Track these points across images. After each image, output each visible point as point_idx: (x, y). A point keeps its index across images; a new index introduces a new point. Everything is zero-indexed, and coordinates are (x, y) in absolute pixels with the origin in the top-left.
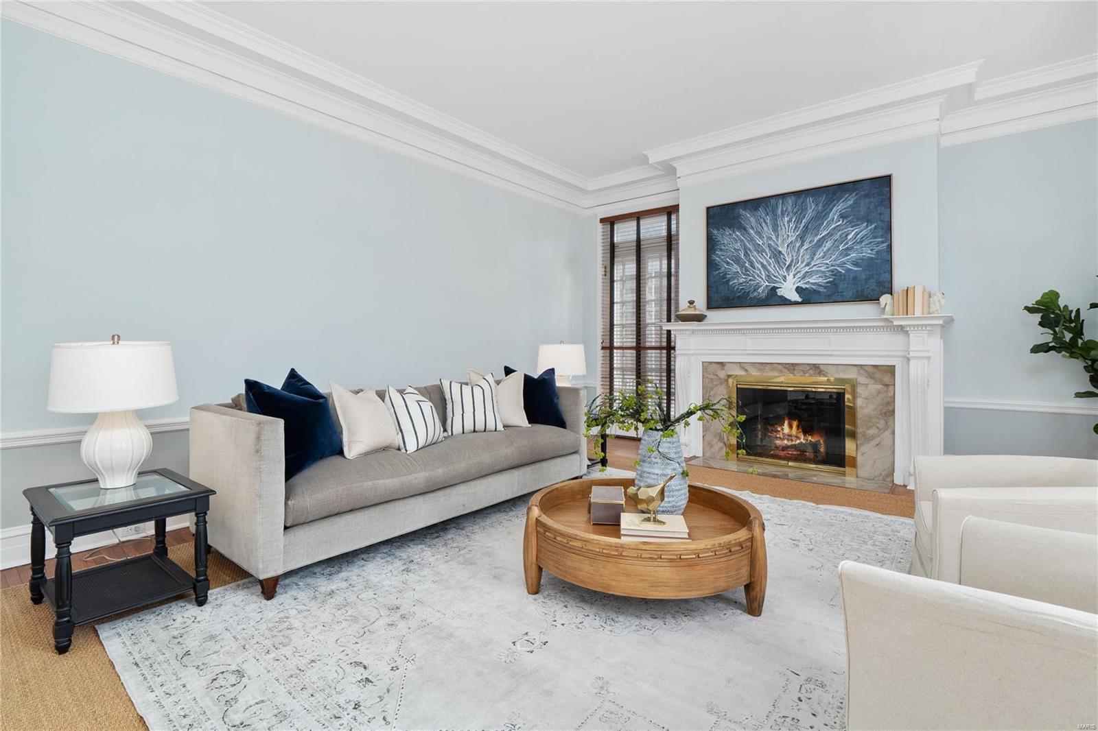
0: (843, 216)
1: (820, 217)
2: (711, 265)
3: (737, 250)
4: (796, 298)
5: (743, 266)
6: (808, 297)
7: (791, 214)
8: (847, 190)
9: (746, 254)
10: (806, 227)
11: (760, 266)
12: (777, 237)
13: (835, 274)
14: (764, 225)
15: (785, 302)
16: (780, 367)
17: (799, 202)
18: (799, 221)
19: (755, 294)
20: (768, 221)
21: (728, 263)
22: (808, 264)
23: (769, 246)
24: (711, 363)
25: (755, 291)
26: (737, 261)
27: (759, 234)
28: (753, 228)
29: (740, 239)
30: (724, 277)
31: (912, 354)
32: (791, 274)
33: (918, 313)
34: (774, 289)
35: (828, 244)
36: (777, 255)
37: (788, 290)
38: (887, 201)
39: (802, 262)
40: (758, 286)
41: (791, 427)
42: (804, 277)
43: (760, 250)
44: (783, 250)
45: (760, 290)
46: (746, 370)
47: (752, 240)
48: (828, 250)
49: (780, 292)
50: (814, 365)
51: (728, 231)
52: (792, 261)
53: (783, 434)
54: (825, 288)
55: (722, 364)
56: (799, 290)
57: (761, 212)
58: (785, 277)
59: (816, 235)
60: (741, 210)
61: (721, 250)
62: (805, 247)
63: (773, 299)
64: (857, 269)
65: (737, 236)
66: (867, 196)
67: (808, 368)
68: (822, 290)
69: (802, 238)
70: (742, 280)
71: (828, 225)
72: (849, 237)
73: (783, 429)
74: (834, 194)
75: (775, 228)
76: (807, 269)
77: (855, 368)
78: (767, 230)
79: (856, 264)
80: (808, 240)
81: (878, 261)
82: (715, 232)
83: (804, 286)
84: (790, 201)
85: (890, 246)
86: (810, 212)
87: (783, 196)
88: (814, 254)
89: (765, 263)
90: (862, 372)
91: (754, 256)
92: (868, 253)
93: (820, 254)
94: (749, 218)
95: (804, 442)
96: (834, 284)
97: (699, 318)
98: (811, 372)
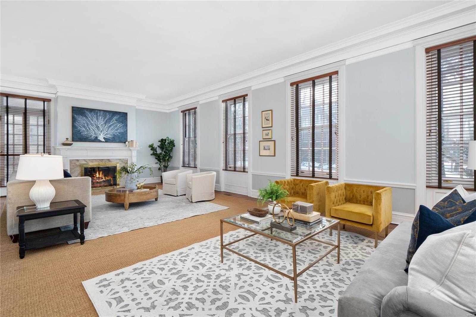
0: (116, 120)
1: (110, 119)
2: (74, 127)
3: (84, 123)
4: (103, 140)
5: (86, 129)
6: (107, 140)
7: (102, 116)
8: (117, 114)
9: (87, 125)
10: (106, 121)
11: (92, 130)
12: (98, 122)
13: (114, 135)
14: (93, 117)
15: (100, 141)
16: (98, 160)
17: (105, 113)
18: (104, 119)
19: (91, 138)
20: (95, 117)
21: (81, 127)
22: (107, 131)
23: (95, 124)
24: (73, 160)
25: (90, 137)
26: (84, 127)
27: (92, 121)
28: (90, 117)
29: (85, 120)
30: (79, 131)
31: (133, 156)
32: (102, 134)
33: (134, 147)
34: (97, 137)
35: (113, 127)
36: (98, 127)
37: (101, 138)
38: (126, 119)
39: (105, 131)
40: (91, 136)
41: (99, 174)
42: (106, 135)
43: (92, 125)
44: (100, 126)
45: (92, 137)
46: (87, 162)
47: (89, 121)
48: (113, 128)
49: (98, 138)
50: (108, 159)
51: (81, 117)
52: (102, 130)
53: (96, 177)
54: (111, 138)
55: (78, 160)
56: (104, 138)
57: (93, 113)
58: (100, 134)
59: (109, 124)
60: (86, 111)
61: (78, 122)
62: (106, 126)
63: (96, 140)
64: (119, 134)
65: (84, 119)
66: (122, 116)
67: (106, 160)
68: (111, 139)
69: (105, 123)
70: (86, 133)
71: (113, 122)
72: (118, 126)
73: (96, 176)
74: (114, 114)
75: (97, 119)
76: (107, 133)
77: (119, 160)
78: (95, 119)
79: (119, 133)
80: (107, 125)
81: (124, 133)
82: (76, 116)
83: (106, 137)
84: (102, 112)
85: (127, 130)
86: (108, 117)
87: (100, 110)
88: (109, 129)
89: (94, 129)
90: (120, 161)
91: (90, 126)
92: (122, 131)
93: (110, 129)
94: (89, 114)
95: (104, 180)
96: (114, 138)
97: (70, 145)
98: (107, 161)
